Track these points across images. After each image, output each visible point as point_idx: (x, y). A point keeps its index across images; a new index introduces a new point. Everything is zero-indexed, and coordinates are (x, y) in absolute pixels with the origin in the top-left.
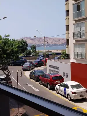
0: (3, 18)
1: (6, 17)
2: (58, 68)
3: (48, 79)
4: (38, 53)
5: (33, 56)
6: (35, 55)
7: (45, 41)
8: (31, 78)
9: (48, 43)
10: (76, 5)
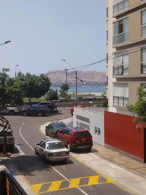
0: (6, 43)
1: (10, 41)
2: (87, 120)
3: (69, 136)
4: (69, 97)
5: (61, 101)
6: (65, 101)
7: (76, 78)
8: (47, 135)
9: (82, 81)
10: (117, 24)
